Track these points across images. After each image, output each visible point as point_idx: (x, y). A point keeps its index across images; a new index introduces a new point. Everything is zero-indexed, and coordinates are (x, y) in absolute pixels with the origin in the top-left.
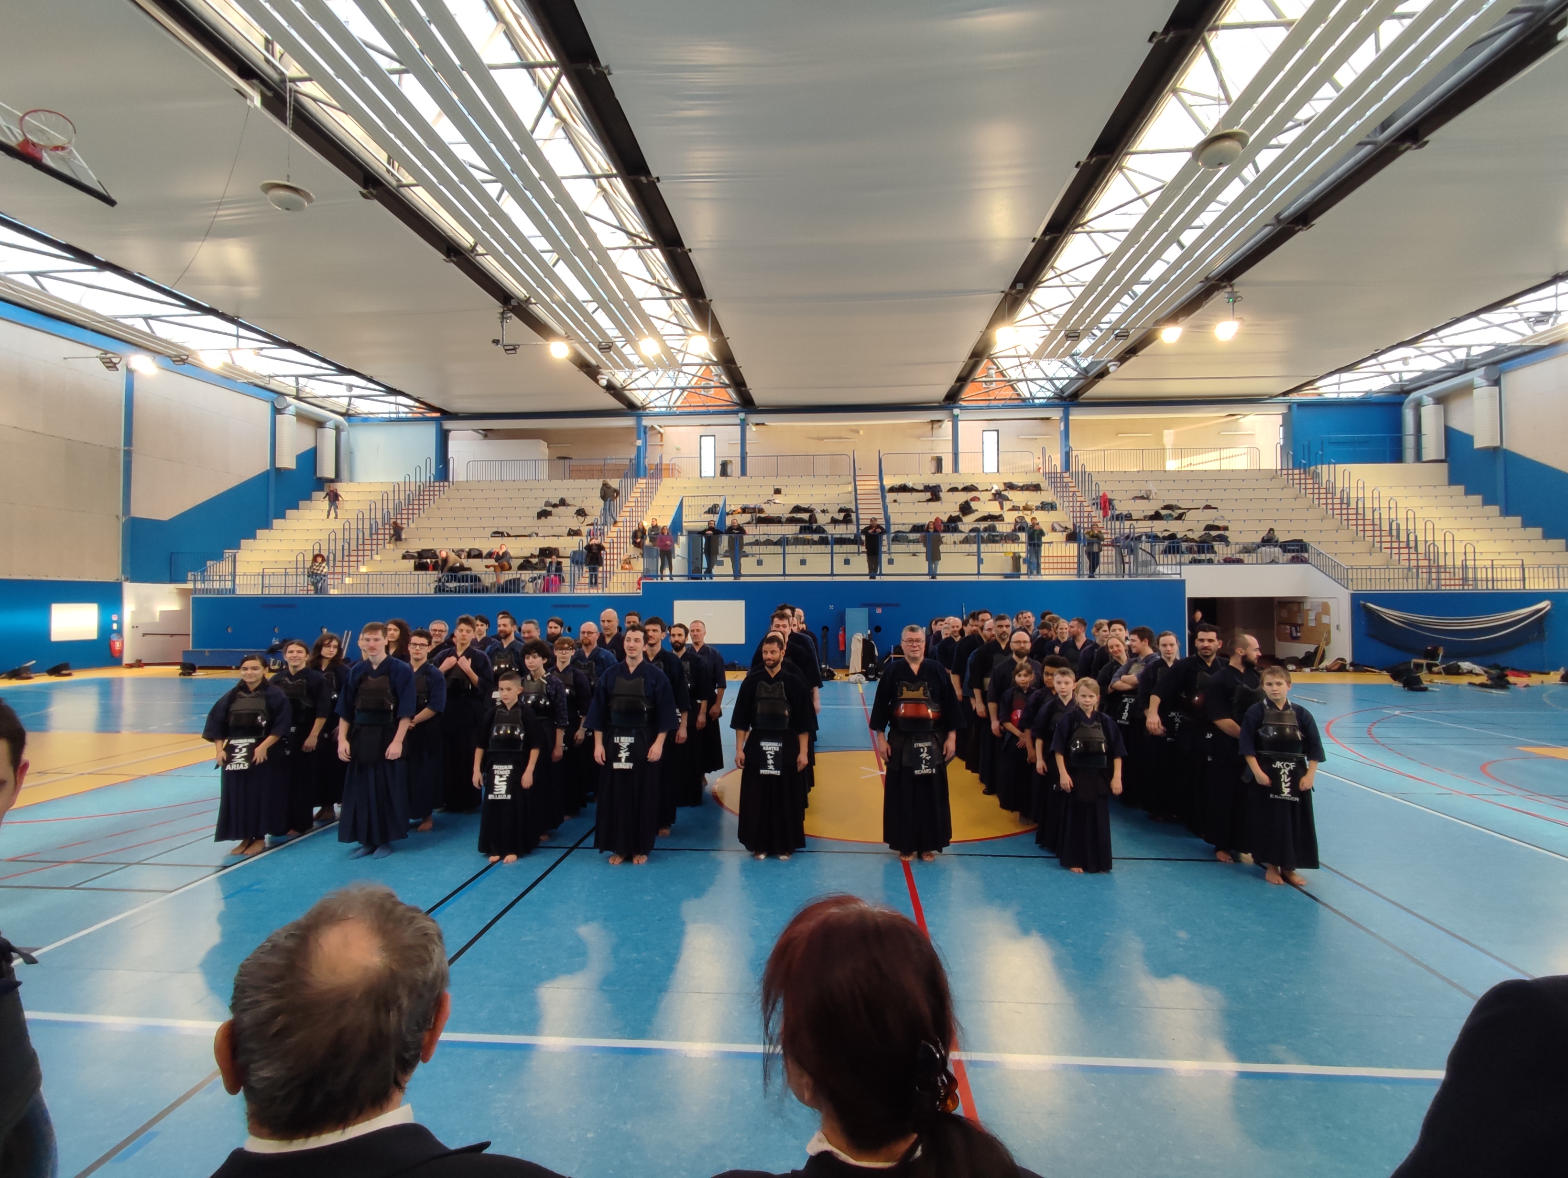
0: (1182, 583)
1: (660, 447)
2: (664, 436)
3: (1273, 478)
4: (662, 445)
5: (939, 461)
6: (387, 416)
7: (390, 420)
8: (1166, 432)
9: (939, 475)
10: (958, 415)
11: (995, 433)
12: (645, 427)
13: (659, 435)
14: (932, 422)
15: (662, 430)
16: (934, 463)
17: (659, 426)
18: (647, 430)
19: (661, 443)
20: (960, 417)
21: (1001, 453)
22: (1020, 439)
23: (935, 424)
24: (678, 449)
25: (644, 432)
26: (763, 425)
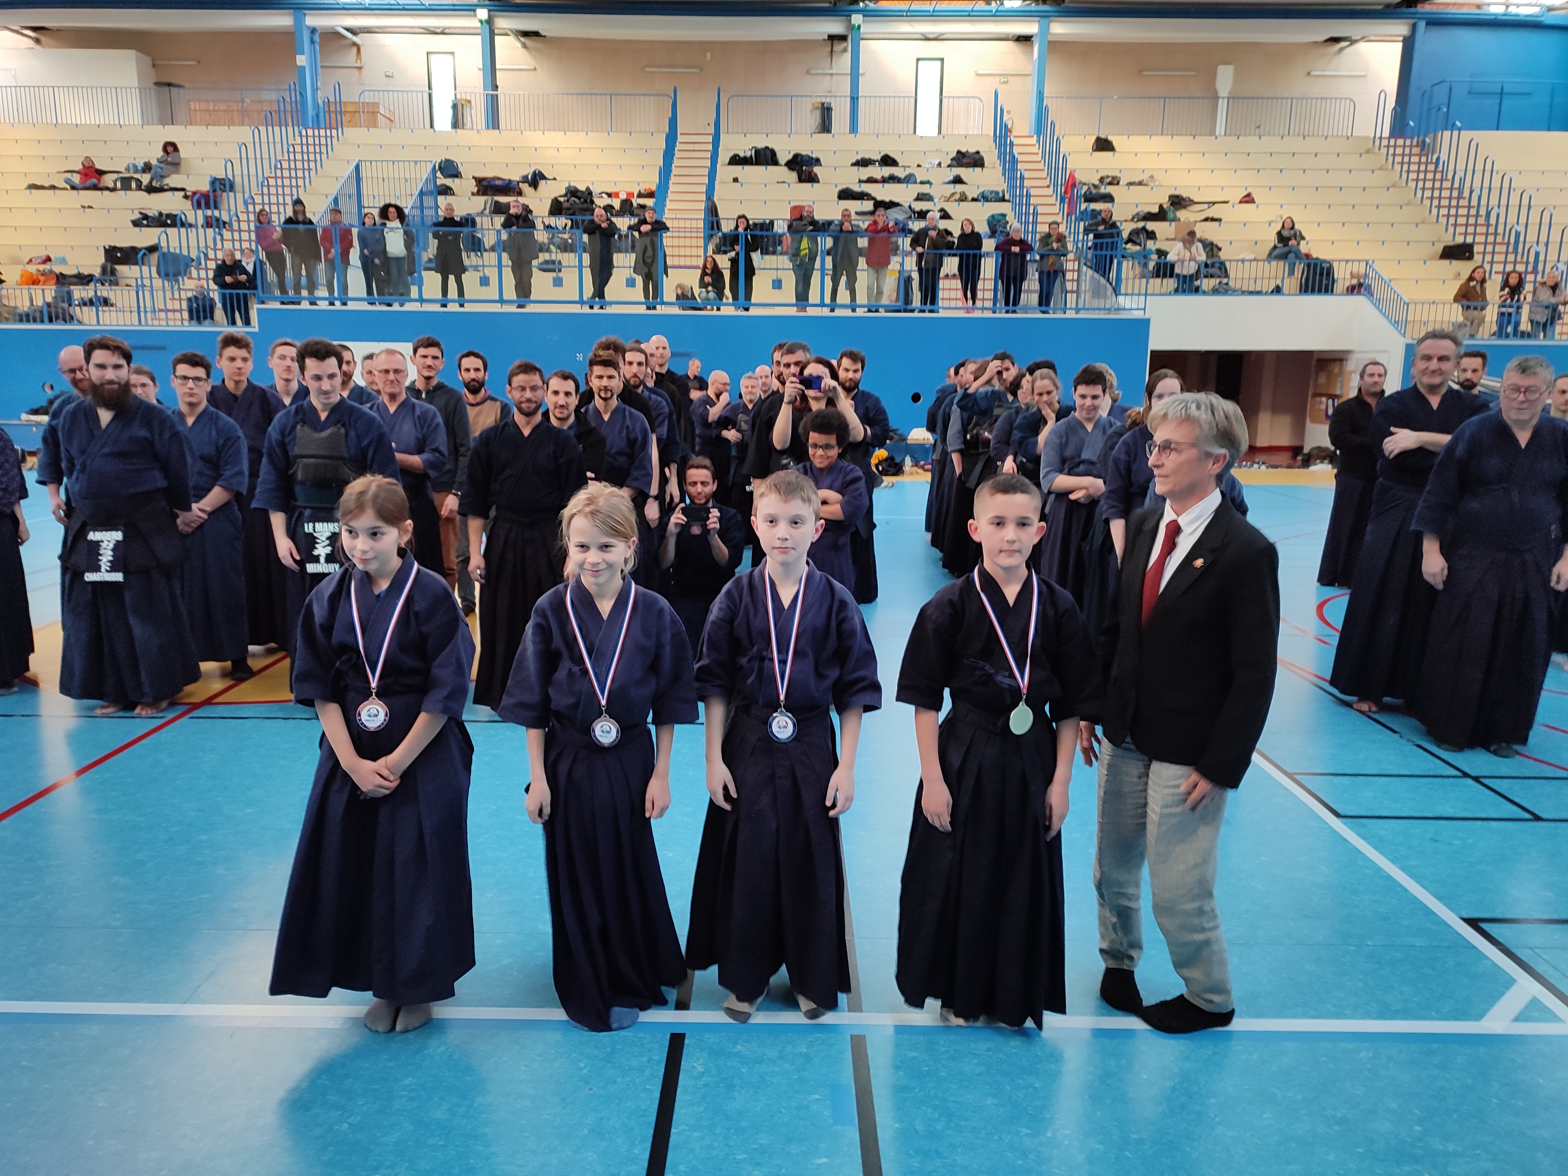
0: (1144, 324)
1: (356, 71)
2: (362, 49)
3: (1368, 152)
4: (360, 68)
5: (826, 112)
8: (1221, 68)
9: (825, 136)
10: (859, 27)
11: (939, 63)
12: (313, 30)
13: (355, 49)
14: (832, 38)
15: (355, 39)
16: (818, 113)
17: (347, 29)
18: (317, 38)
19: (358, 65)
20: (862, 30)
21: (945, 101)
22: (978, 75)
23: (835, 42)
24: (388, 76)
25: (312, 42)
26: (536, 34)
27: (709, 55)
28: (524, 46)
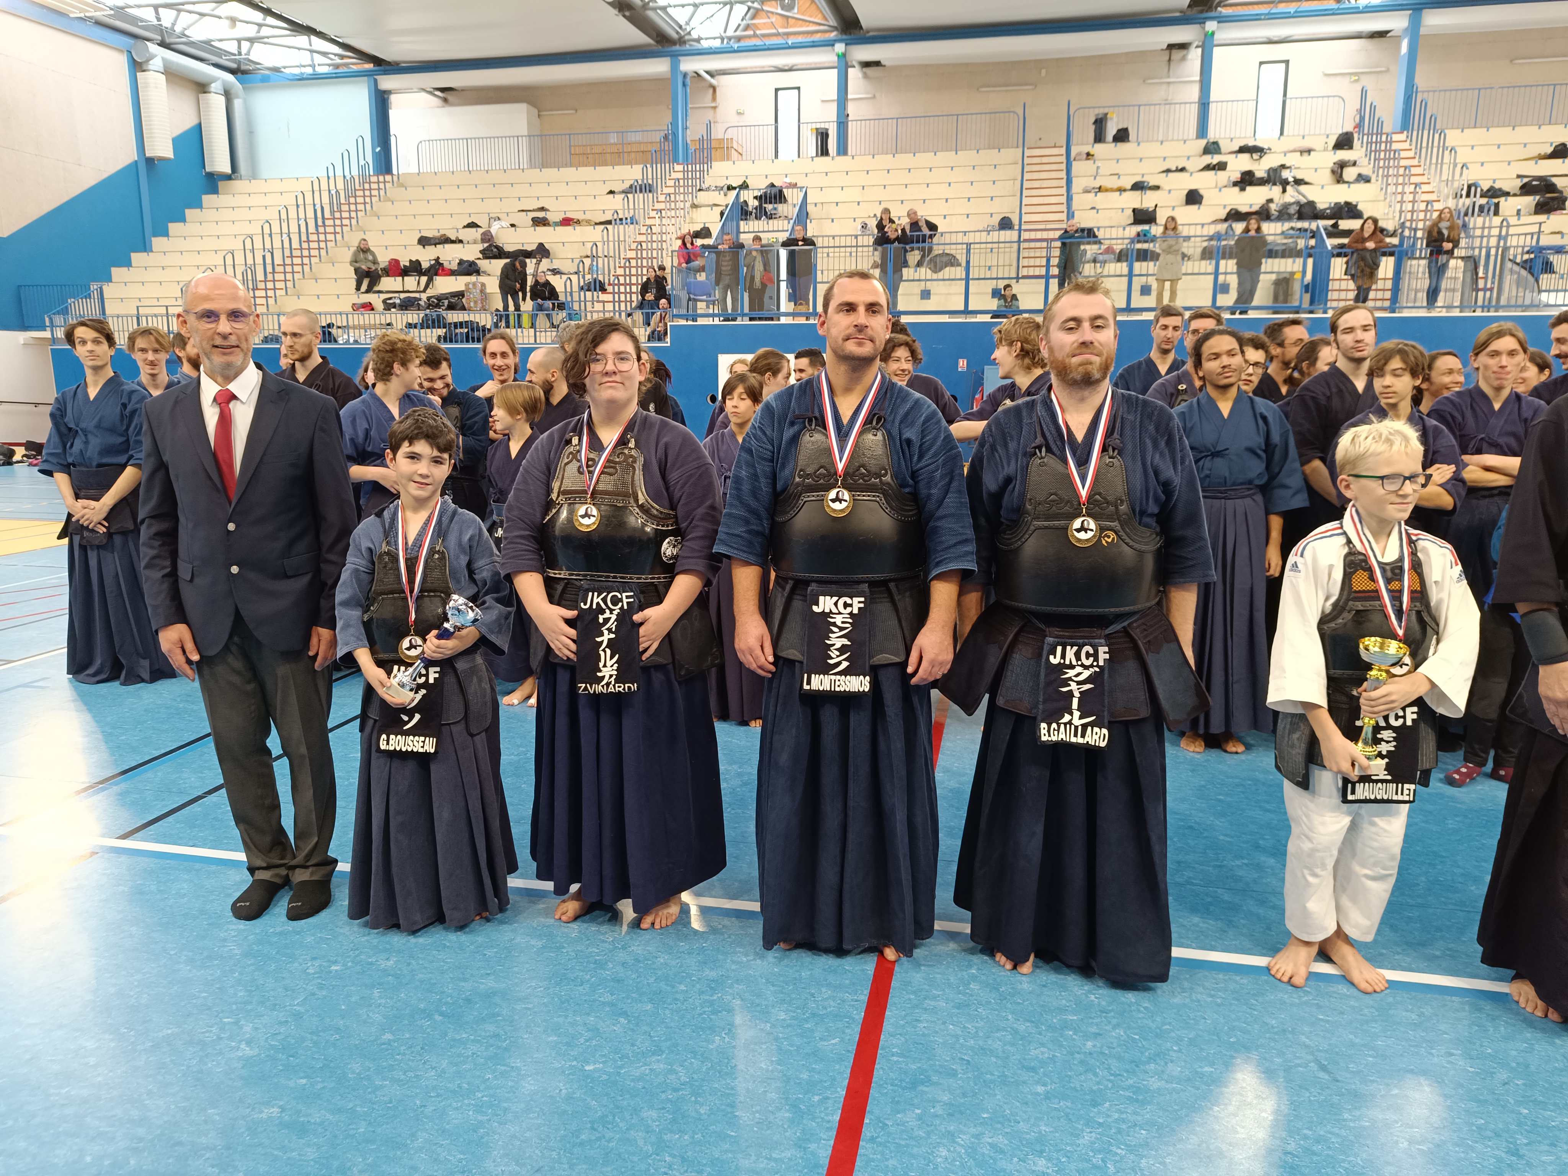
1: (711, 112)
2: (718, 90)
4: (715, 108)
6: (297, 71)
7: (302, 79)
10: (1213, 33)
11: (1283, 65)
12: (685, 75)
13: (711, 90)
14: (1171, 47)
15: (713, 81)
17: (707, 72)
18: (688, 81)
19: (713, 105)
20: (1216, 37)
21: (1288, 101)
22: (1326, 75)
23: (1174, 52)
24: (739, 114)
25: (684, 85)
26: (877, 64)
27: (1044, 72)
28: (866, 76)
